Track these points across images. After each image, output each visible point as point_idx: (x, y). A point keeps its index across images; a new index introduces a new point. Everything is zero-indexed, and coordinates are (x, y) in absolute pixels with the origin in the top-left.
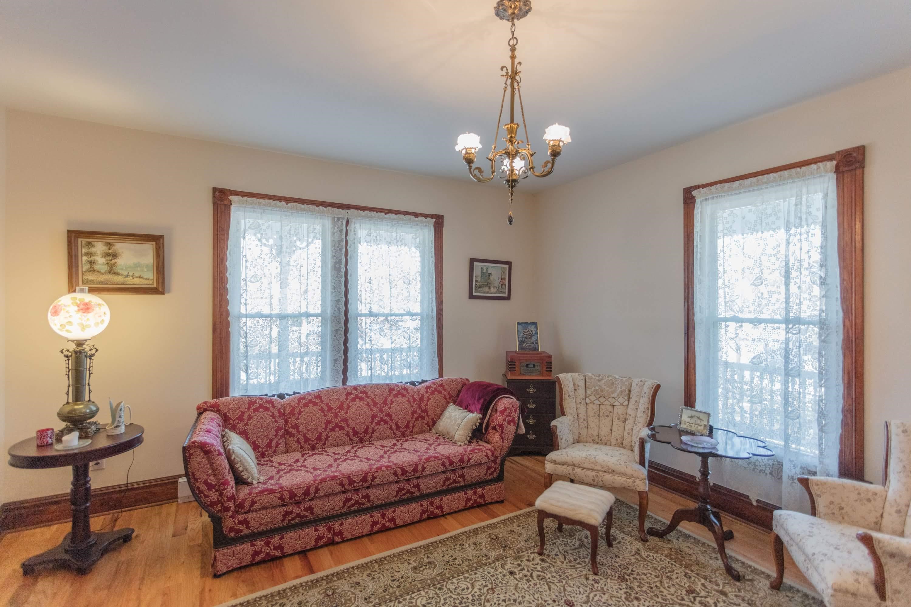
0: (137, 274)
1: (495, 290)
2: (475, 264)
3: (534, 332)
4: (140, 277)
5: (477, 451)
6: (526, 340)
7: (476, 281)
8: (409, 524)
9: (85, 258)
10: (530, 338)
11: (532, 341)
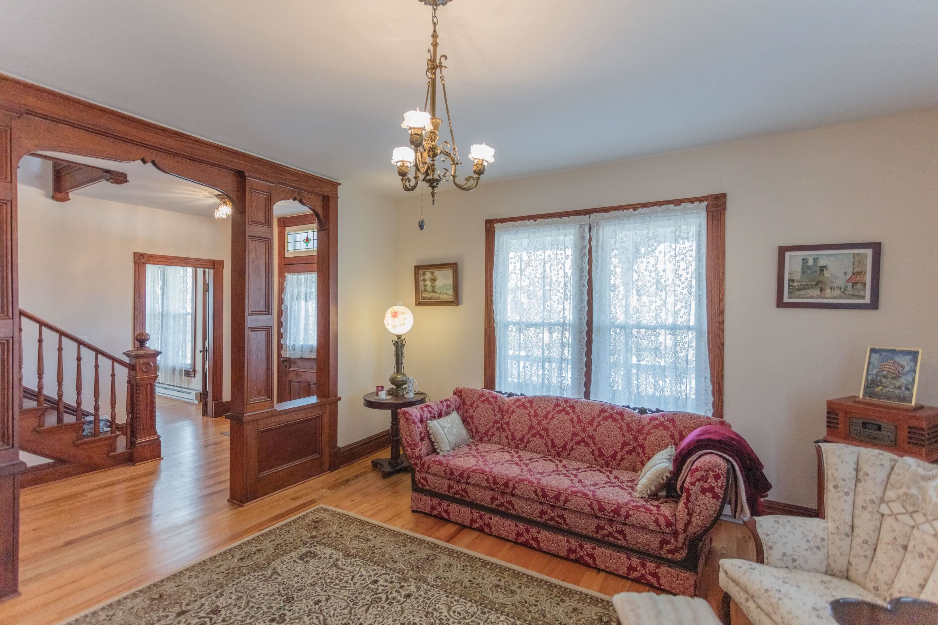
0: (445, 292)
1: (837, 292)
2: (788, 254)
3: (907, 368)
4: (446, 294)
5: (643, 510)
6: (884, 380)
7: (791, 281)
8: (553, 555)
9: (422, 283)
10: (893, 378)
11: (898, 384)
